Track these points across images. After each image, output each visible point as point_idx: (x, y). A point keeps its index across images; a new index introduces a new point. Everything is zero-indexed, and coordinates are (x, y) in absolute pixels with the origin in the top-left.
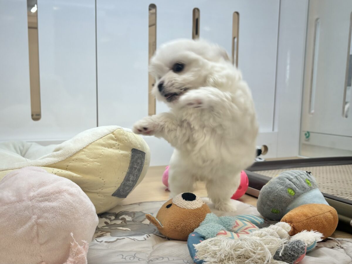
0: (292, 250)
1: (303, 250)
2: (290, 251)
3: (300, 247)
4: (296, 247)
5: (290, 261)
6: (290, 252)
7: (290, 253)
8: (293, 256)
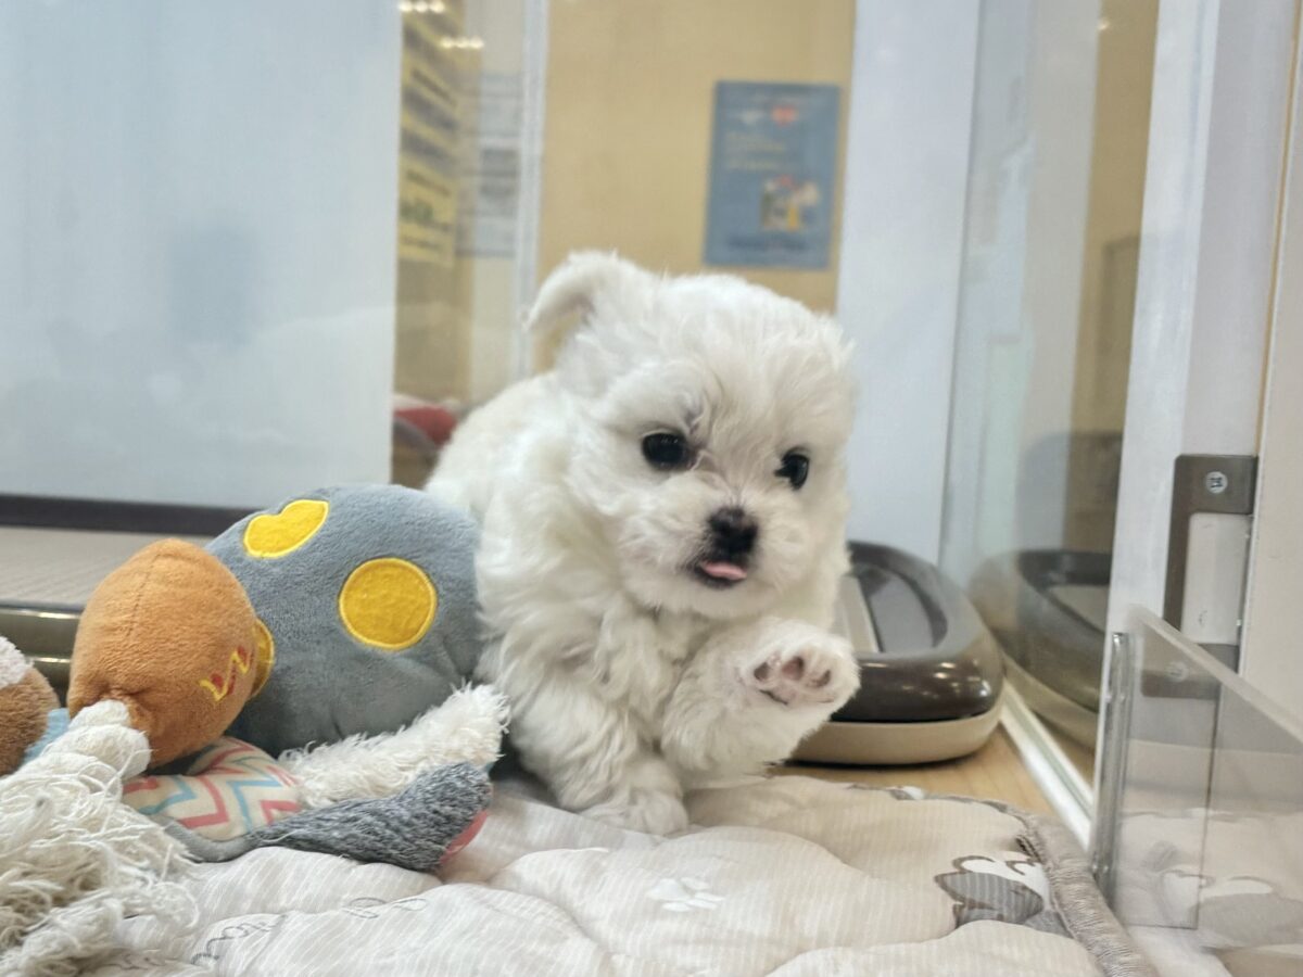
0: (442, 799)
1: (484, 792)
2: (439, 803)
3: (474, 782)
4: (459, 784)
5: (435, 842)
6: (435, 806)
7: (435, 812)
8: (449, 819)
